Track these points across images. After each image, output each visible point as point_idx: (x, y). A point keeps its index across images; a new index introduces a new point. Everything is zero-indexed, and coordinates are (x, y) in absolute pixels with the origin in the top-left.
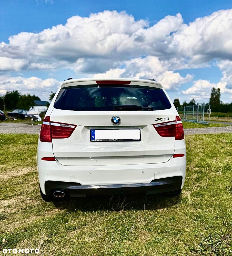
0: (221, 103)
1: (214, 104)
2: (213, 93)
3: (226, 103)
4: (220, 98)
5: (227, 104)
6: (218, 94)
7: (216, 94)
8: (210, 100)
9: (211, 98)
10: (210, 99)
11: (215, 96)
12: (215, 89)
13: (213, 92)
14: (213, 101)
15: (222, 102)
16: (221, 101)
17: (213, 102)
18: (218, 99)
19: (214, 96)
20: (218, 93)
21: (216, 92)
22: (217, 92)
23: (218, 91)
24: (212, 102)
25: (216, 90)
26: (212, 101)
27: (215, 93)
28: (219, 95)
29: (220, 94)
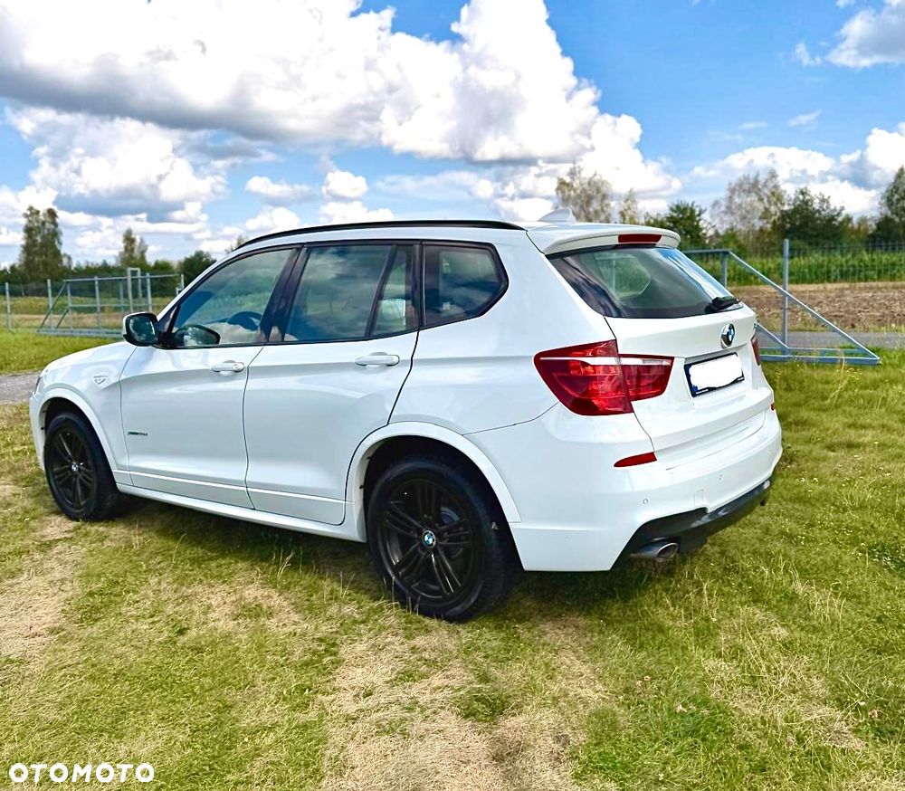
0: (65, 261)
1: (41, 267)
2: (31, 225)
3: (88, 263)
4: (60, 244)
5: (90, 265)
6: (51, 231)
7: (46, 232)
8: (23, 252)
9: (27, 243)
10: (21, 249)
11: (43, 238)
12: (38, 212)
13: (30, 221)
14: (36, 254)
15: (69, 258)
16: (65, 255)
17: (36, 259)
18: (54, 247)
19: (39, 239)
20: (52, 226)
21: (43, 223)
22: (47, 224)
23: (49, 219)
24: (33, 260)
25: (41, 213)
26: (31, 258)
27: (40, 225)
28: (55, 234)
29: (57, 229)
